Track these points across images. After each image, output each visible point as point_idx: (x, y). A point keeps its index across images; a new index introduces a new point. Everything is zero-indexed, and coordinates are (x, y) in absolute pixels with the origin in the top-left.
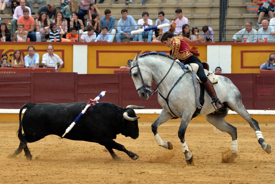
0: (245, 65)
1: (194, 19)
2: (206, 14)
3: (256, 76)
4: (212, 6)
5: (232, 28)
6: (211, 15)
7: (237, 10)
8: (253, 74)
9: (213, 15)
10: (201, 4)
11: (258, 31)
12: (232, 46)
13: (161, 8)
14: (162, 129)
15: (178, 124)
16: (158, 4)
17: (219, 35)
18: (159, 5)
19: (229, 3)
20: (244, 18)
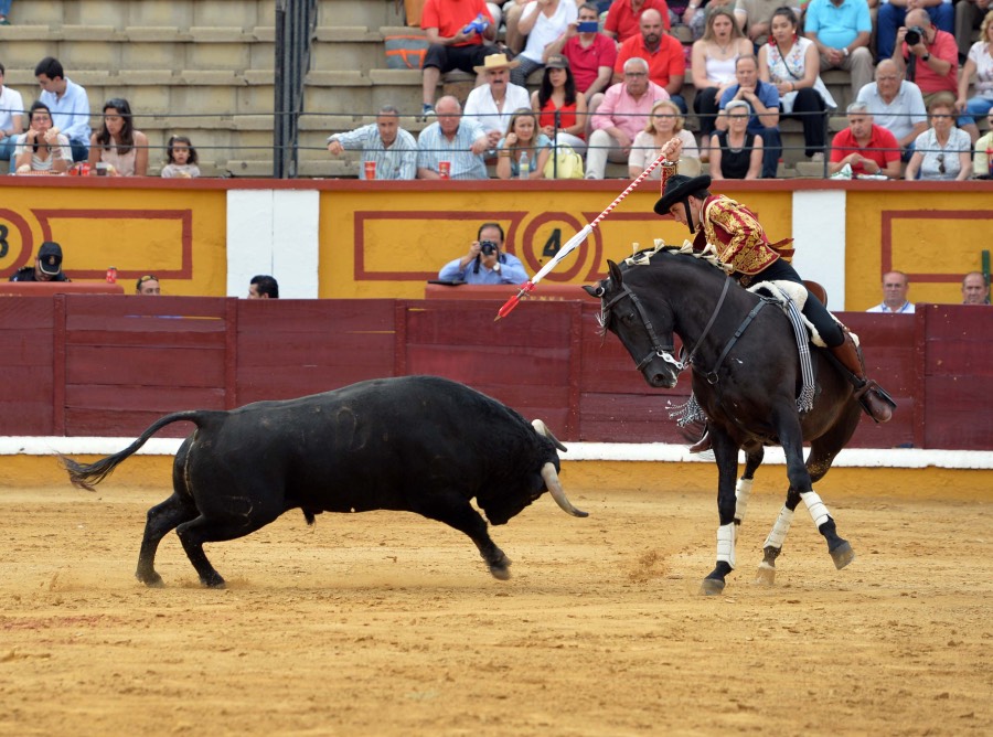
0: (368, 267)
1: (183, 86)
2: (229, 68)
3: (407, 309)
4: (255, 37)
5: (325, 124)
6: (247, 72)
7: (348, 56)
8: (395, 303)
9: (255, 71)
10: (212, 28)
11: (421, 135)
12: (323, 192)
13: (59, 42)
14: (43, 514)
15: (108, 495)
16: (46, 27)
17: (275, 148)
18: (50, 30)
19: (319, 28)
20: (373, 87)
